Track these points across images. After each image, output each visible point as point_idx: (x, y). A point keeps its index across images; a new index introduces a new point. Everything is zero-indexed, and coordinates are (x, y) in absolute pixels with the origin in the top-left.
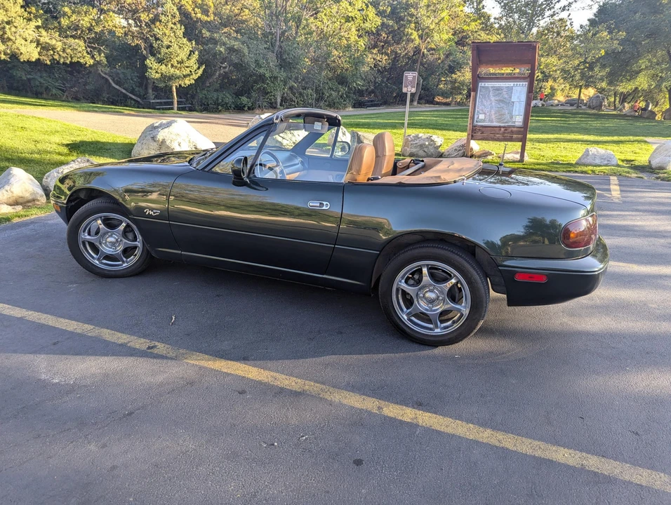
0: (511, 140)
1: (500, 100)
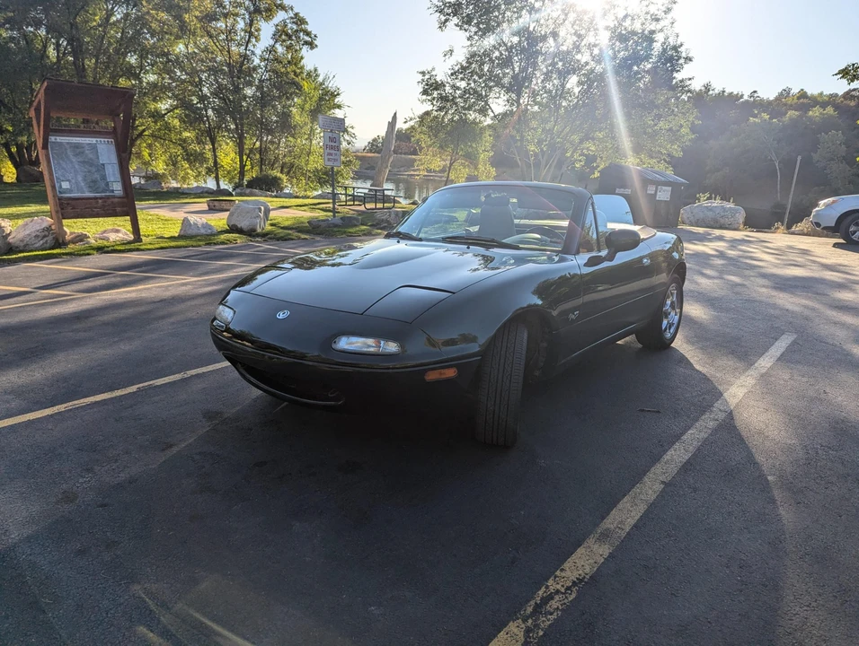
0: (114, 214)
1: (84, 162)
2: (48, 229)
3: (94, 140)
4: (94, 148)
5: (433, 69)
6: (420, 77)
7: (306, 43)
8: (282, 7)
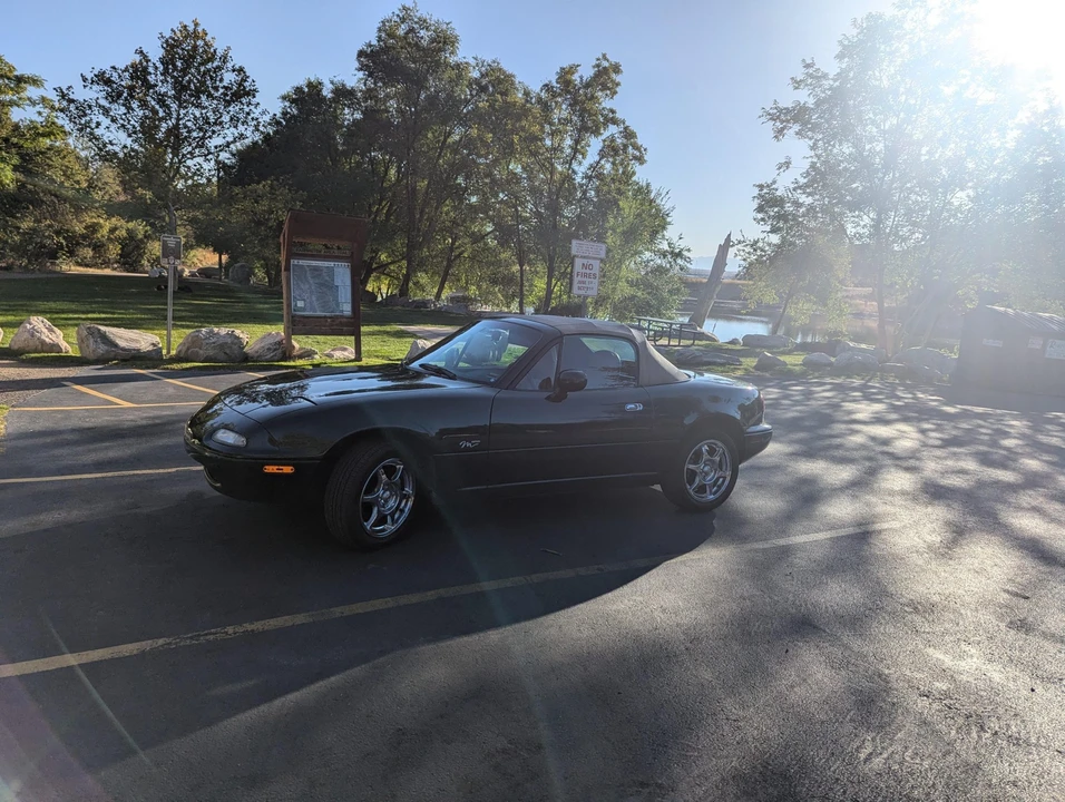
0: (340, 333)
1: (321, 284)
2: (280, 343)
3: (332, 264)
4: (331, 270)
5: (774, 182)
6: (756, 191)
7: (635, 158)
8: (615, 122)
